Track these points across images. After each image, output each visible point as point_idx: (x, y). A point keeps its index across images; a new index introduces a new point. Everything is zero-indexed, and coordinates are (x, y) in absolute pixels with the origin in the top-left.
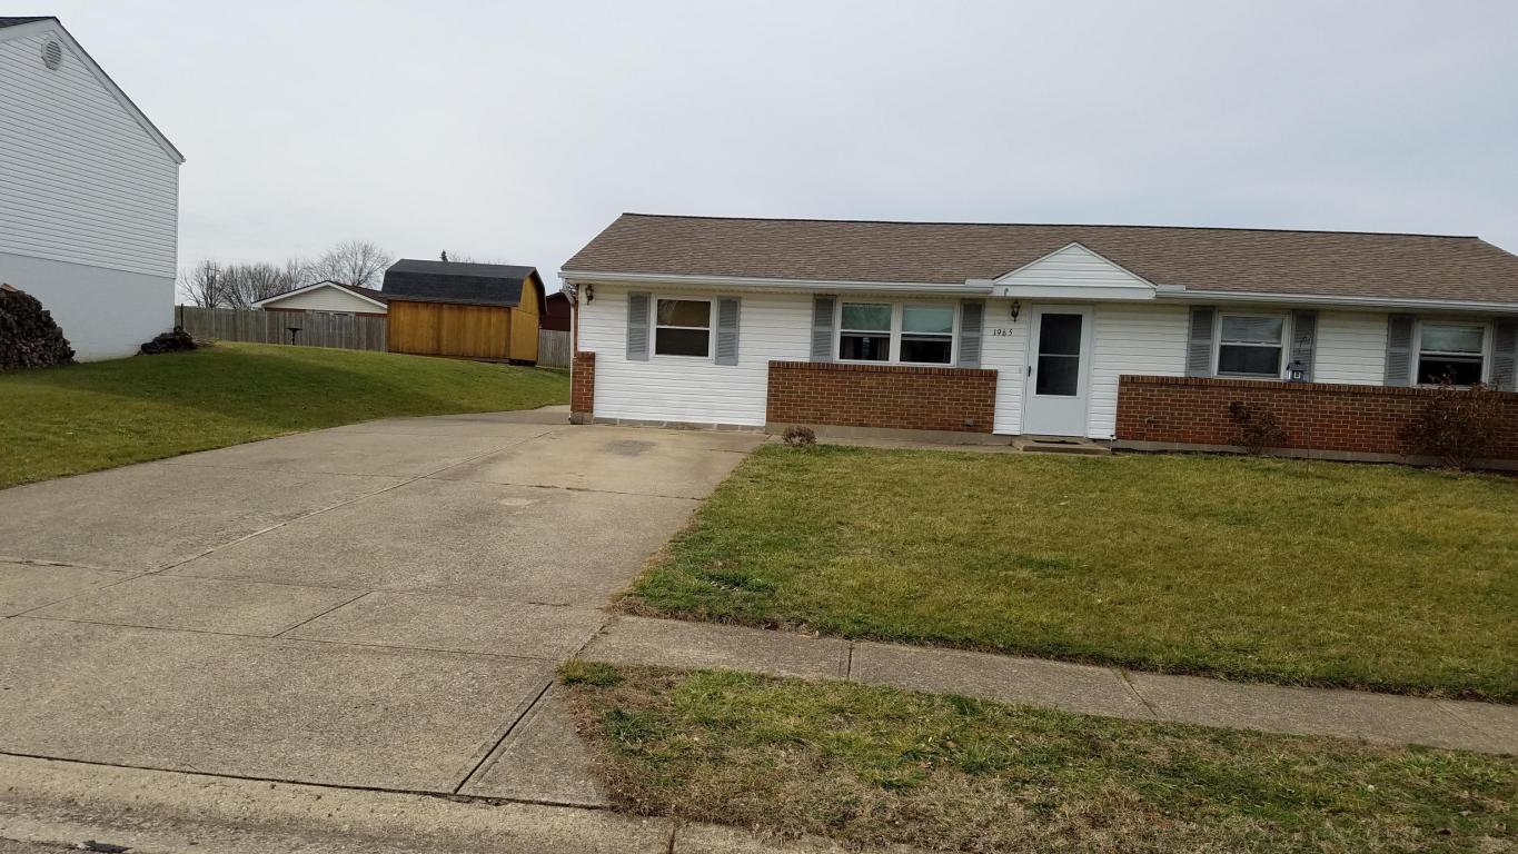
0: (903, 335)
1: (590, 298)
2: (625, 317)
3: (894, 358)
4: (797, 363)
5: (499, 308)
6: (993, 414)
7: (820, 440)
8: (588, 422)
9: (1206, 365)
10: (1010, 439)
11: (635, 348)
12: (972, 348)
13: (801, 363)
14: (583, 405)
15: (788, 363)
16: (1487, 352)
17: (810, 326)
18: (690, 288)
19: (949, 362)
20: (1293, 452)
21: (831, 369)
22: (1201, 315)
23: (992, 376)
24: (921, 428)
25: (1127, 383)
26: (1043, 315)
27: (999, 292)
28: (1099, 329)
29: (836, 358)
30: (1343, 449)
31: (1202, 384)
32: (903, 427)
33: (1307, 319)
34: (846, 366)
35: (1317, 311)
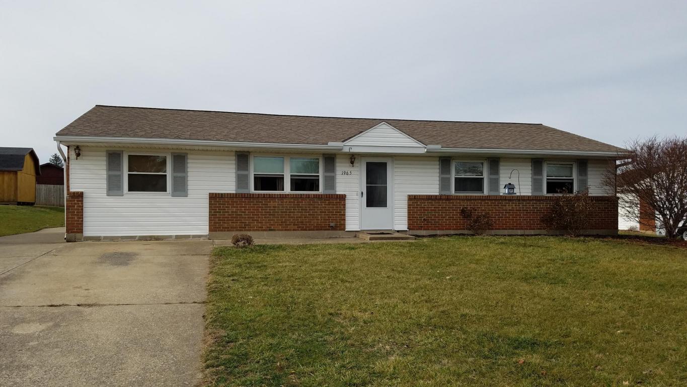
0: (291, 176)
1: (78, 155)
2: (105, 168)
3: (287, 189)
4: (228, 194)
5: (9, 172)
6: (345, 220)
7: (257, 241)
8: (80, 240)
9: (449, 189)
10: (355, 234)
11: (113, 187)
12: (331, 182)
13: (230, 194)
14: (75, 228)
15: (222, 194)
16: (575, 176)
17: (234, 171)
18: (151, 147)
19: (319, 191)
20: (493, 232)
21: (250, 197)
22: (445, 161)
23: (343, 198)
24: (306, 230)
25: (412, 199)
26: (367, 163)
27: (346, 150)
28: (396, 170)
29: (252, 190)
30: (516, 229)
31: (448, 198)
32: (294, 230)
33: (494, 162)
34: (259, 194)
35: (499, 158)
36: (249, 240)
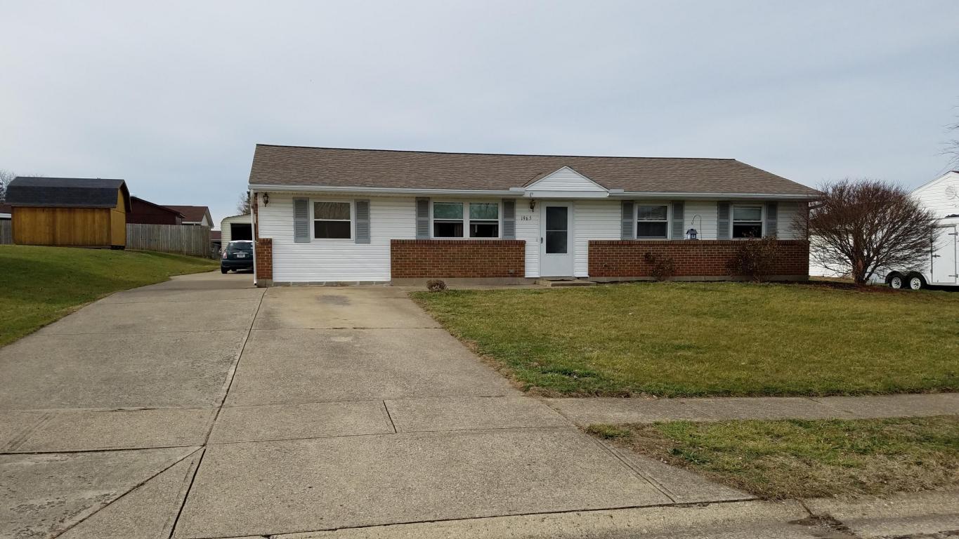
0: (471, 221)
1: (266, 202)
2: (292, 215)
3: (467, 235)
4: (409, 241)
5: (101, 209)
6: (524, 266)
7: (449, 287)
8: (270, 285)
9: (631, 234)
10: (535, 281)
11: (300, 235)
12: (510, 227)
13: (412, 241)
14: (266, 275)
15: (403, 241)
16: (763, 220)
17: (415, 217)
18: (338, 195)
19: (498, 236)
20: (676, 278)
21: (430, 243)
22: (627, 205)
23: (522, 244)
24: (485, 277)
25: (593, 245)
26: (547, 208)
27: (527, 195)
28: (576, 215)
29: (432, 236)
30: (700, 275)
31: (630, 244)
32: (474, 277)
33: (679, 205)
34: (439, 241)
35: (683, 201)
36: (442, 286)
